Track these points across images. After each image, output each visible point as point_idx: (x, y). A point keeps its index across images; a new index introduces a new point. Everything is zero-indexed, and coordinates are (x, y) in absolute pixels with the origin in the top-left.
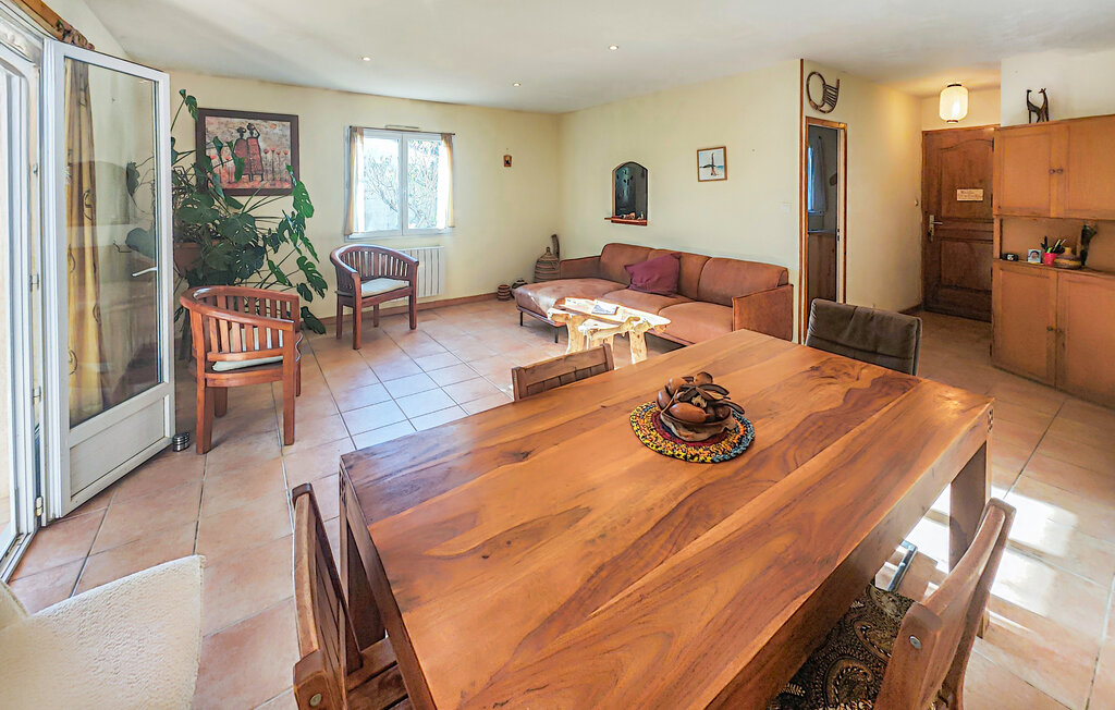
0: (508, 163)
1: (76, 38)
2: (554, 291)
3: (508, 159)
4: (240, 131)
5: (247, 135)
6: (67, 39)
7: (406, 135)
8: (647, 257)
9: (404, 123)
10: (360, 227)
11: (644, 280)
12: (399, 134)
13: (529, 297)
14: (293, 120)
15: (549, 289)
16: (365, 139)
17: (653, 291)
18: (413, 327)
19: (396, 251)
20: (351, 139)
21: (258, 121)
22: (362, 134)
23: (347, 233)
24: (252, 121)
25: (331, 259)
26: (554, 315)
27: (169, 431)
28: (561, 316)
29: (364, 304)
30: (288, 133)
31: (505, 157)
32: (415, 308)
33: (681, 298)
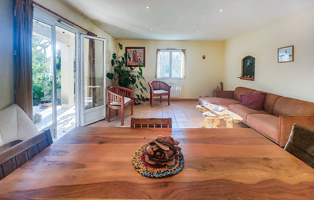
0: (204, 58)
1: (91, 34)
2: (209, 100)
3: (204, 57)
4: (133, 52)
5: (135, 53)
6: (89, 34)
7: (171, 50)
8: (252, 93)
9: (171, 47)
10: (159, 76)
11: (246, 102)
12: (170, 50)
13: (201, 101)
14: (144, 48)
15: (208, 100)
16: (160, 52)
17: (249, 107)
18: (169, 104)
19: (167, 83)
20: (157, 53)
21: (137, 49)
22: (160, 51)
23: (156, 77)
24: (136, 49)
25: (149, 84)
26: (198, 108)
27: (104, 116)
28: (200, 108)
29: (154, 96)
30: (143, 52)
31: (203, 56)
32: (170, 100)
33: (264, 112)
